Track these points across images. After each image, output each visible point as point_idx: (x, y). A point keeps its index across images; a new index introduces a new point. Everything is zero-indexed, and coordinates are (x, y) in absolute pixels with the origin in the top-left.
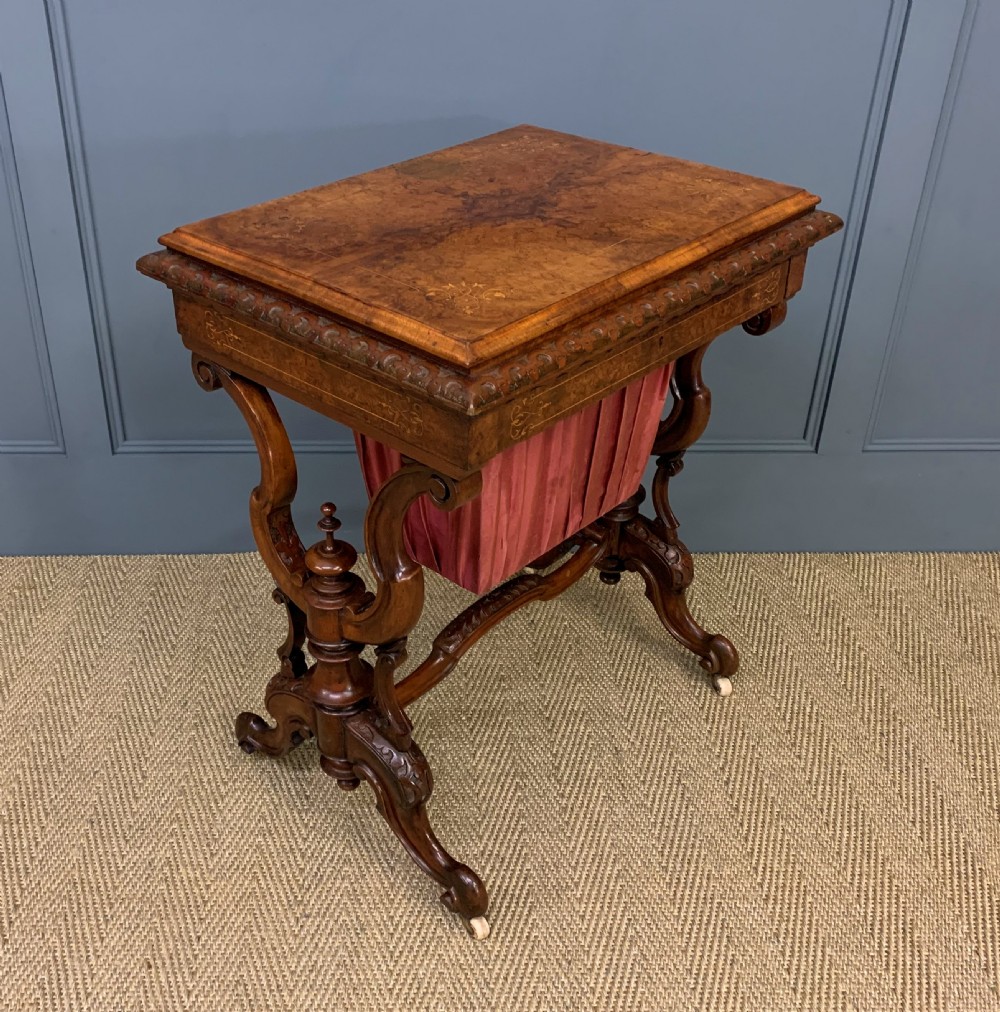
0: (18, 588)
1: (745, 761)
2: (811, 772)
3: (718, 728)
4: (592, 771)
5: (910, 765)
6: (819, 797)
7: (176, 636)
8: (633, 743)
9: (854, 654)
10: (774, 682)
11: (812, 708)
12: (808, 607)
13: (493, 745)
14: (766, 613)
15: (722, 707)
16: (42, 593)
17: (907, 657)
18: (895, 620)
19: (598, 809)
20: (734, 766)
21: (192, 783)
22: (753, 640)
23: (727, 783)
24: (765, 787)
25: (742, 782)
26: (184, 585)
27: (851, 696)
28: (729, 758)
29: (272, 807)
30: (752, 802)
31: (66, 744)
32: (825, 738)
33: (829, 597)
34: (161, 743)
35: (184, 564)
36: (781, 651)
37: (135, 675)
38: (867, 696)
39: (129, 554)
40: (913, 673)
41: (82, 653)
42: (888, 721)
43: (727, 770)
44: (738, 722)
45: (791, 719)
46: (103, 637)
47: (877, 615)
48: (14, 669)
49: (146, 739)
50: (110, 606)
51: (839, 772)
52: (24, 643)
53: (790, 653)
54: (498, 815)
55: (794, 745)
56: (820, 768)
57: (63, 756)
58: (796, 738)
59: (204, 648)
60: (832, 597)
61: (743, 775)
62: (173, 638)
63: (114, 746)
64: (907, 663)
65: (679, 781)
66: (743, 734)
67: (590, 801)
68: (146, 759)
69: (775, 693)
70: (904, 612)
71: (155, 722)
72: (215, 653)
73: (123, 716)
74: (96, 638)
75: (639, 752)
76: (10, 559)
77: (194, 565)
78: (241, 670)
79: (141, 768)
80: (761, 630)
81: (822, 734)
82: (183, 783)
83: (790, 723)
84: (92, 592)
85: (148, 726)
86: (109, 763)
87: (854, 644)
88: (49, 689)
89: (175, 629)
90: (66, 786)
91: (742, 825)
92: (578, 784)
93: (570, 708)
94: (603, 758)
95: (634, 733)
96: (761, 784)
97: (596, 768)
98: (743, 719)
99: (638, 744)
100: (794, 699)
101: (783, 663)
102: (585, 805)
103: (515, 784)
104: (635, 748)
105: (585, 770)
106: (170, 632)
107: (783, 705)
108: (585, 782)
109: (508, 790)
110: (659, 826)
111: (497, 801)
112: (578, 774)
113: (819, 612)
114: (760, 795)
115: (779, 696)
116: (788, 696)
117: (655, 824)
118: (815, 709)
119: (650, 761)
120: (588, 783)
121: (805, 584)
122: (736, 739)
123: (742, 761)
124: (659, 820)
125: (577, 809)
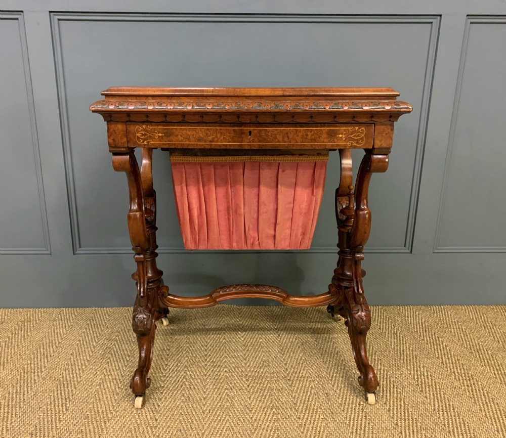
0: (22, 322)
1: (397, 399)
2: (434, 405)
4: (314, 405)
5: (488, 401)
6: (442, 418)
7: (97, 343)
8: (335, 391)
9: (443, 348)
10: (405, 361)
11: (427, 373)
12: (416, 328)
13: (260, 393)
14: (395, 331)
15: (380, 373)
16: (33, 324)
17: (471, 349)
18: (460, 333)
19: (319, 425)
20: (392, 402)
21: (93, 413)
22: (391, 342)
23: (389, 411)
24: (410, 413)
25: (397, 410)
26: (104, 320)
27: (447, 367)
28: (388, 398)
29: (136, 425)
30: (405, 420)
31: (28, 393)
32: (438, 388)
33: (425, 324)
34: (80, 392)
35: (106, 312)
36: (406, 347)
37: (72, 360)
38: (455, 368)
39: (79, 307)
40: (476, 357)
41: (46, 350)
42: (469, 379)
43: (388, 404)
44: (390, 380)
45: (418, 378)
46: (59, 343)
47: (451, 331)
48: (9, 357)
49: (72, 391)
50: (66, 329)
51: (449, 405)
52: (18, 345)
53: (411, 348)
54: (264, 428)
55: (422, 391)
56: (438, 403)
57: (24, 399)
58: (422, 388)
59: (110, 348)
60: (427, 324)
61: (397, 407)
62: (95, 344)
63: (54, 394)
64: (471, 353)
65: (363, 410)
66: (394, 386)
67: (314, 421)
68: (70, 400)
69: (407, 366)
70: (464, 330)
71: (78, 383)
72: (115, 350)
73: (62, 380)
74: (56, 343)
75: (339, 395)
76: (21, 310)
77: (110, 312)
78: (127, 358)
79: (66, 405)
80: (394, 338)
81: (436, 386)
82: (88, 413)
83: (418, 381)
84: (58, 323)
85: (74, 384)
86: (49, 403)
87: (442, 344)
88: (26, 367)
90: (22, 415)
91: (401, 433)
92: (307, 412)
93: (301, 374)
94: (320, 398)
95: (336, 386)
96: (408, 411)
97: (317, 404)
98: (392, 379)
99: (338, 391)
100: (417, 369)
101: (408, 352)
102: (312, 423)
103: (272, 412)
104: (337, 393)
105: (311, 405)
106: (94, 340)
107: (412, 372)
108: (311, 411)
109: (269, 416)
110: (354, 433)
111: (263, 421)
112: (307, 407)
113: (421, 330)
114: (408, 417)
115: (409, 368)
116: (414, 368)
117: (352, 432)
118: (429, 373)
119: (346, 400)
120: (313, 412)
121: (412, 318)
122: (390, 389)
123: (395, 399)
124: (355, 431)
125: (307, 426)
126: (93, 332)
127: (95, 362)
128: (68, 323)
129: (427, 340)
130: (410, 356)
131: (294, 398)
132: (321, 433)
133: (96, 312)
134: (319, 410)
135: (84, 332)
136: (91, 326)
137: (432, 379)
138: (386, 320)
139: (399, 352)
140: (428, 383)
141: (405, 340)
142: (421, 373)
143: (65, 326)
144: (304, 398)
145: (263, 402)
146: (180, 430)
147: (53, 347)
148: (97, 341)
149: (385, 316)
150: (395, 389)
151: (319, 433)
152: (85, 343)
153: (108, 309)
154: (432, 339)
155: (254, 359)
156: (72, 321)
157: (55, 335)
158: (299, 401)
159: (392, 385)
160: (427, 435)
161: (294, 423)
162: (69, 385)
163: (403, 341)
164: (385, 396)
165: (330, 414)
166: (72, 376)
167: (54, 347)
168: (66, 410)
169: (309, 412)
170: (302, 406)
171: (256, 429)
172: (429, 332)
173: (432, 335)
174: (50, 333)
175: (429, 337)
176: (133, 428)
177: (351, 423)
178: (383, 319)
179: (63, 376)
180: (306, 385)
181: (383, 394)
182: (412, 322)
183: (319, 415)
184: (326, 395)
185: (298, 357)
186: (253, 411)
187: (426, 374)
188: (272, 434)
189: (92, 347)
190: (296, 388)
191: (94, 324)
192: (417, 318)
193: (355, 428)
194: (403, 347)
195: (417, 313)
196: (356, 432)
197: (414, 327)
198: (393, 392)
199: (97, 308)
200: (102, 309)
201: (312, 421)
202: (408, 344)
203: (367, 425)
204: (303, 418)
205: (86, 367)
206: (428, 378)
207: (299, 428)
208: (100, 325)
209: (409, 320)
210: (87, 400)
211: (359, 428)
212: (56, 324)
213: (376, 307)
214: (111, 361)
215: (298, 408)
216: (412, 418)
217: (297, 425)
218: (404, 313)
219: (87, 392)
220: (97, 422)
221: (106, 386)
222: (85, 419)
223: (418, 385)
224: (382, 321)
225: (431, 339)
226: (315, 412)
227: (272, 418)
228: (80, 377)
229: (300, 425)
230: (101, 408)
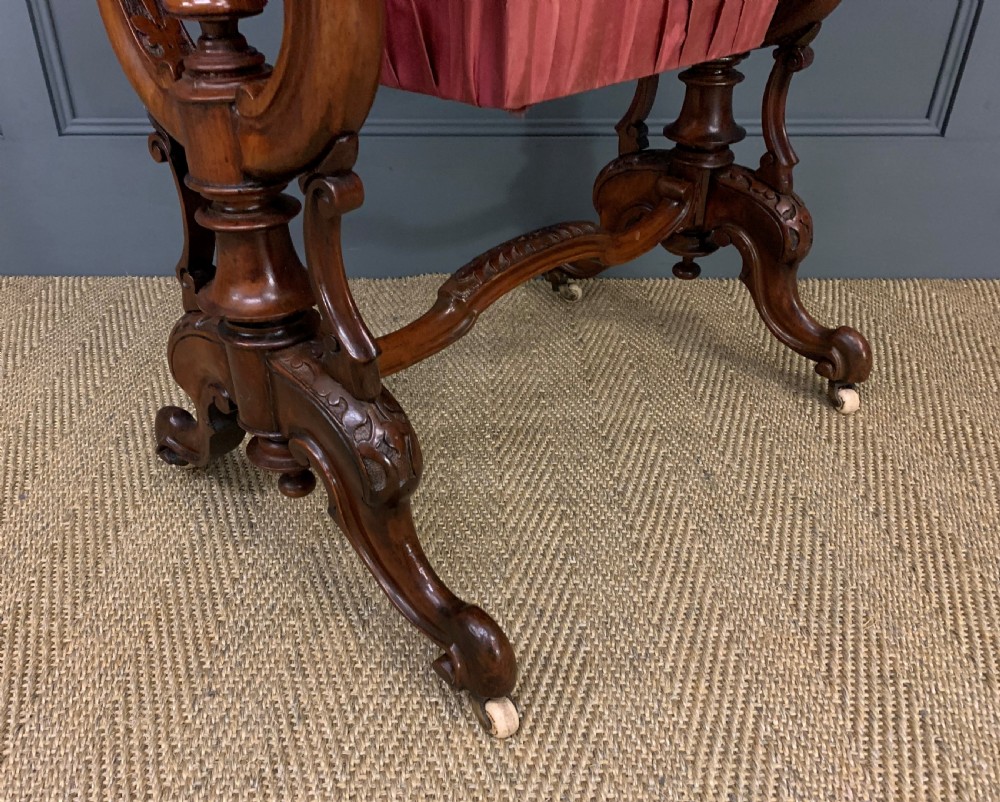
1: (896, 488)
3: (847, 449)
4: (672, 498)
7: (124, 350)
8: (728, 466)
10: (911, 400)
11: (973, 428)
12: (932, 326)
13: (528, 466)
14: (880, 332)
19: (686, 545)
20: (881, 493)
23: (876, 514)
25: (898, 512)
26: (150, 303)
28: (872, 484)
29: (196, 537)
30: (922, 537)
33: (956, 318)
34: (63, 458)
35: (156, 285)
36: (911, 369)
37: (57, 386)
39: (94, 275)
43: (872, 498)
44: (873, 444)
45: (948, 439)
46: (32, 348)
49: (44, 454)
50: (54, 320)
53: (924, 371)
54: (535, 551)
55: (962, 469)
58: (962, 461)
60: (960, 319)
61: (897, 505)
62: (119, 351)
66: (885, 457)
67: (673, 536)
68: (34, 477)
69: (916, 411)
74: (23, 349)
75: (739, 475)
77: (168, 286)
82: (76, 506)
83: (948, 446)
84: (37, 307)
89: (124, 343)
91: (914, 569)
92: (653, 514)
93: (635, 426)
94: (687, 483)
95: (729, 455)
96: (928, 516)
97: (679, 494)
98: (879, 440)
99: (736, 467)
100: (944, 418)
101: (917, 381)
102: (667, 540)
103: (559, 512)
104: (732, 472)
105: (662, 497)
106: (117, 345)
107: (932, 425)
108: (664, 512)
109: (549, 520)
110: (784, 569)
111: (533, 533)
112: (652, 502)
113: (948, 332)
114: (931, 530)
115: (922, 415)
116: (935, 415)
117: (778, 566)
118: (978, 429)
119: (757, 487)
120: (669, 513)
121: (921, 306)
122: (875, 462)
123: (891, 488)
124: (784, 562)
125: (654, 545)
126: (119, 326)
127: (112, 392)
128: (61, 308)
129: (965, 354)
130: (922, 389)
131: (618, 480)
132: (692, 566)
133: (133, 286)
134: (686, 510)
135: (97, 327)
136: (118, 313)
137: (986, 442)
138: (854, 309)
139: (892, 378)
140: (978, 450)
141: (905, 352)
142: (955, 427)
143: (54, 314)
144: (644, 479)
145: (537, 487)
146: (313, 549)
147: (14, 356)
148: (125, 346)
149: (850, 300)
150: (889, 465)
151: (688, 566)
152: (95, 350)
153: (162, 279)
154: (979, 350)
155: (516, 390)
156: (71, 304)
157: (24, 333)
158: (631, 488)
159: (879, 454)
160: (985, 575)
161: (617, 539)
162: (40, 440)
163: (901, 354)
164: (862, 480)
165: (714, 520)
166: (49, 421)
167: (18, 357)
168: (22, 497)
169: (658, 515)
170: (638, 499)
171: (514, 552)
172: (967, 335)
173: (977, 343)
174: (14, 327)
175: (971, 348)
176: (187, 545)
177: (775, 542)
178: (847, 307)
179: (27, 422)
180: (648, 451)
181: (857, 474)
182: (923, 314)
183: (686, 522)
184: (703, 475)
185: (629, 387)
186: (509, 508)
187: (969, 430)
188: (557, 565)
189: (111, 359)
190: (622, 457)
191: (124, 311)
192: (935, 306)
193: (785, 554)
194: (903, 368)
195: (934, 295)
196: (789, 565)
197: (927, 324)
198: (885, 470)
199: (136, 278)
200: (148, 279)
201: (667, 537)
202: (914, 363)
203: (818, 548)
204: (643, 527)
205: (89, 401)
206: (975, 439)
207: (630, 553)
208: (138, 313)
209: (915, 311)
210: (78, 477)
211: (796, 554)
212: (33, 308)
213: (827, 282)
214: (153, 389)
215: (630, 504)
216: (940, 534)
217: (625, 544)
218: (899, 294)
219: (82, 460)
220: (95, 527)
221: (131, 444)
222: (64, 521)
223: (950, 454)
224: (843, 311)
225: (975, 350)
226: (674, 515)
227: (558, 525)
228: (71, 423)
229: (633, 543)
230: (112, 493)
